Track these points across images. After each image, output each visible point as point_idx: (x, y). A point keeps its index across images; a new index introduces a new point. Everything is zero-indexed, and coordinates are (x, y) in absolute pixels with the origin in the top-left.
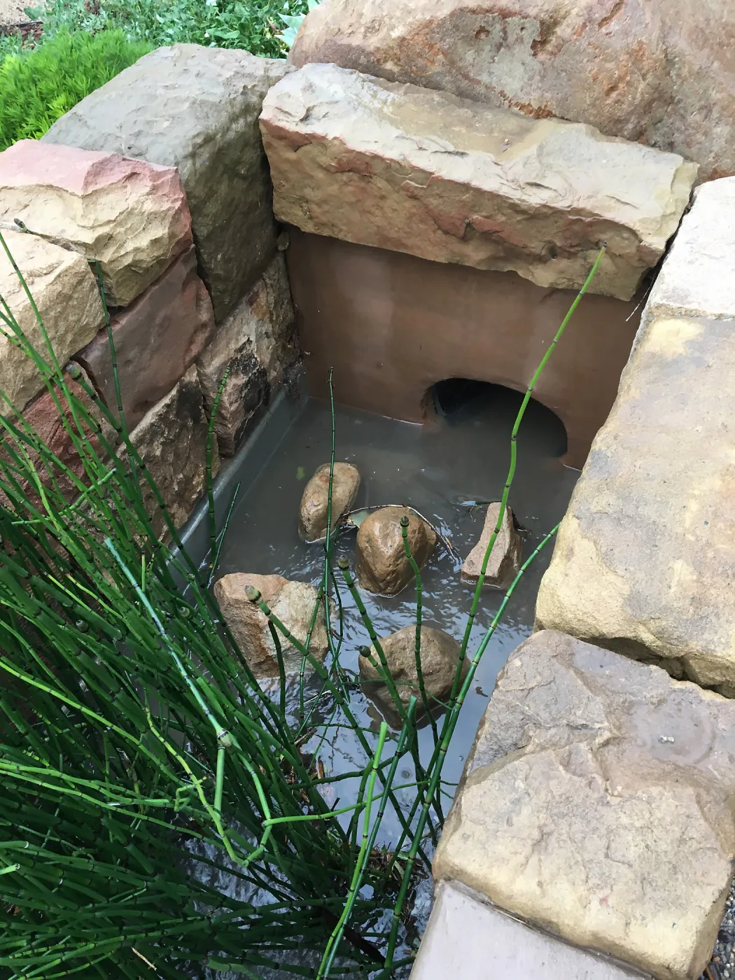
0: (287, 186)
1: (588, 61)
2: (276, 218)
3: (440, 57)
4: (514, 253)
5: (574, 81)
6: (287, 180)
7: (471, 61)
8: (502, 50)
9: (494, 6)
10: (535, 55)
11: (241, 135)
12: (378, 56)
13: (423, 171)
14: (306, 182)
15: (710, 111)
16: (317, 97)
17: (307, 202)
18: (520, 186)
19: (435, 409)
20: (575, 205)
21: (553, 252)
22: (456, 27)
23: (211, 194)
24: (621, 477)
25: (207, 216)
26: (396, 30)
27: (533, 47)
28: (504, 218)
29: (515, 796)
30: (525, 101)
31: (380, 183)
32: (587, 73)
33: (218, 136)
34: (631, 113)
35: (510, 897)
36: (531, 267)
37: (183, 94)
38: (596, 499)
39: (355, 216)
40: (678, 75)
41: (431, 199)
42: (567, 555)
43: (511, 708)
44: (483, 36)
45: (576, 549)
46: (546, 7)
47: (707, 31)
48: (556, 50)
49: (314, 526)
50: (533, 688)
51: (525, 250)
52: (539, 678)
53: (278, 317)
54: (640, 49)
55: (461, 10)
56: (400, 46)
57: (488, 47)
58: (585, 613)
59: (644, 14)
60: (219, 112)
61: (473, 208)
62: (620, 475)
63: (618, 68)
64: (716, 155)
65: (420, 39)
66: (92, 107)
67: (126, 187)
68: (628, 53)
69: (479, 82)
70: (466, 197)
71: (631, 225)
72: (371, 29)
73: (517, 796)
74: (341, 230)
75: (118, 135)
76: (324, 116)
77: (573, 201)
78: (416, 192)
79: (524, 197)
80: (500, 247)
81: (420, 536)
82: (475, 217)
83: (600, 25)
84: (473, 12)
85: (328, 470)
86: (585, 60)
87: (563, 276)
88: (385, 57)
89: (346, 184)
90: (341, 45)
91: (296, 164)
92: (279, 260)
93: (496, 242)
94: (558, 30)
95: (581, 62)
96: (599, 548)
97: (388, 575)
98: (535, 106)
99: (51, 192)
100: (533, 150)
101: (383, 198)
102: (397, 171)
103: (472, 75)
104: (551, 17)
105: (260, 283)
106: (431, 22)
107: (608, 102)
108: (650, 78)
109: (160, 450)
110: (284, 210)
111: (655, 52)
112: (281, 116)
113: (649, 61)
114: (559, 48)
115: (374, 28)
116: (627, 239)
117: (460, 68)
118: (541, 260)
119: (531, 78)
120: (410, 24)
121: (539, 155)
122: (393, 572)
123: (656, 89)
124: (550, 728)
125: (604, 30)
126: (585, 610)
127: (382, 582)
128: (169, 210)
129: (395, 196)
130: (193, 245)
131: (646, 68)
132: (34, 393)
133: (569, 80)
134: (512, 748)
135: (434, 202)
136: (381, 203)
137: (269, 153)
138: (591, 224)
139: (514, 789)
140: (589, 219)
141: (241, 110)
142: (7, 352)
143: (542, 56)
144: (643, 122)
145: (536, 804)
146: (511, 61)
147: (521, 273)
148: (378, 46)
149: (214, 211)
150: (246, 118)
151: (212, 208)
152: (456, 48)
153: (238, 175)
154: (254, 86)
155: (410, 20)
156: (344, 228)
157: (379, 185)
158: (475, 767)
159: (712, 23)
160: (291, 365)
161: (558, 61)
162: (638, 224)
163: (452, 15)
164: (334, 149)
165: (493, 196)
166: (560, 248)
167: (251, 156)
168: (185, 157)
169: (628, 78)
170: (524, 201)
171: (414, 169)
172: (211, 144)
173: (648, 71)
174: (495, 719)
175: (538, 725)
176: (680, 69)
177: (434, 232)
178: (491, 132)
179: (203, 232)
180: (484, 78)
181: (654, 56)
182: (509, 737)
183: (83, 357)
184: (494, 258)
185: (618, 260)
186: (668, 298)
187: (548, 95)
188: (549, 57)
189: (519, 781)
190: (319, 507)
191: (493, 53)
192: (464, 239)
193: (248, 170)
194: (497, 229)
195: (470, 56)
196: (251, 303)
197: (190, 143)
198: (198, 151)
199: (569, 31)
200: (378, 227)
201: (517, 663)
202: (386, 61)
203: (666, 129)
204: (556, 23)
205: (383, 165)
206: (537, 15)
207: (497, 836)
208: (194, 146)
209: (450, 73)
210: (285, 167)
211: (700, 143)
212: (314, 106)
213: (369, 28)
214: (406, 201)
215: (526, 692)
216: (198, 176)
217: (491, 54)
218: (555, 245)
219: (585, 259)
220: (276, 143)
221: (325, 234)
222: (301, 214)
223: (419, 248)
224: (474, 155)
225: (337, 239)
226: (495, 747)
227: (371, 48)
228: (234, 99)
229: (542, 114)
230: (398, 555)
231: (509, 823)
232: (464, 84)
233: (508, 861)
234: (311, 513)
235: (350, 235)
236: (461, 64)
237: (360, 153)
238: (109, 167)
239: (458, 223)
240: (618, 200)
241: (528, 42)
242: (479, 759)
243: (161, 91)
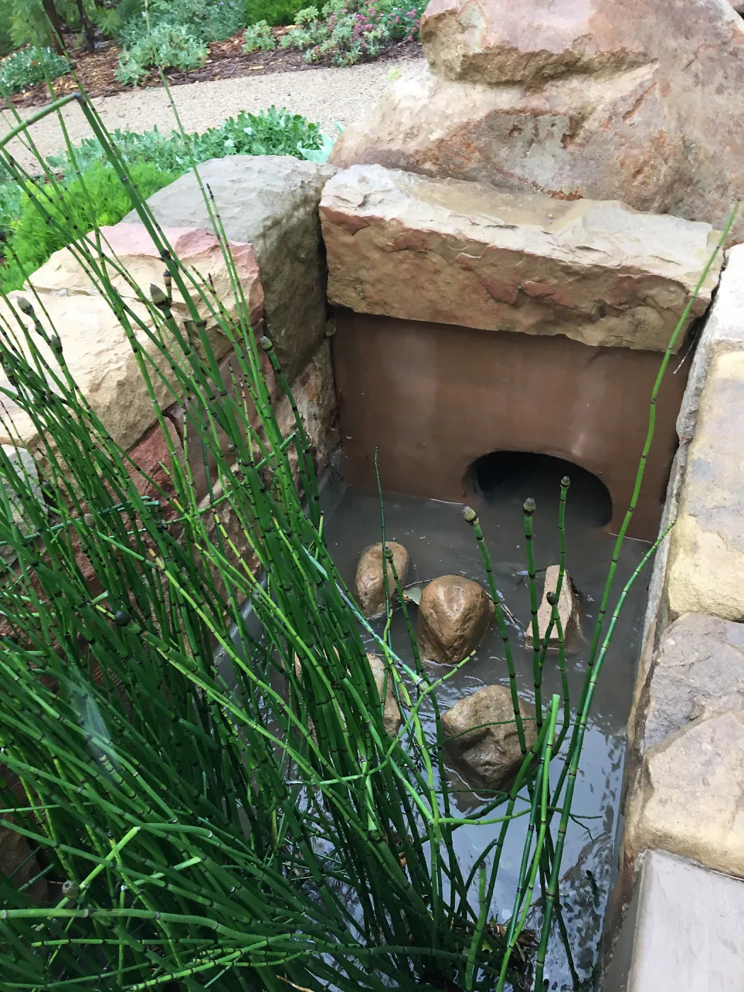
0: (343, 269)
1: (615, 149)
2: (329, 301)
3: (477, 154)
4: (565, 315)
5: (602, 167)
6: (342, 263)
7: (505, 156)
8: (534, 145)
9: (527, 106)
10: (565, 147)
11: (302, 222)
12: (417, 158)
13: (478, 243)
14: (362, 263)
15: (726, 189)
16: (372, 187)
17: (361, 282)
18: (571, 250)
19: (475, 489)
20: (624, 264)
21: (603, 311)
22: (491, 127)
23: (278, 272)
24: (727, 477)
25: (274, 292)
26: (434, 133)
27: (563, 141)
28: (555, 281)
29: (703, 758)
30: (556, 188)
31: (436, 258)
32: (615, 158)
33: (284, 221)
34: (656, 193)
35: (725, 854)
36: (580, 328)
37: (251, 185)
38: (710, 497)
39: (408, 293)
40: (696, 160)
41: (485, 269)
42: (691, 550)
43: (677, 683)
44: (516, 134)
45: (701, 543)
46: (574, 105)
47: (717, 122)
48: (584, 142)
49: (371, 600)
50: (693, 663)
51: (575, 311)
52: (696, 654)
53: (323, 400)
54: (661, 137)
55: (496, 112)
56: (439, 147)
57: (521, 144)
58: (725, 597)
59: (662, 107)
60: (283, 201)
61: (525, 274)
62: (725, 475)
63: (642, 154)
64: (735, 228)
65: (457, 140)
66: (164, 199)
67: (210, 257)
68: (651, 141)
69: (512, 175)
70: (519, 264)
71: (678, 279)
72: (410, 135)
73: (707, 759)
74: (394, 308)
75: (192, 220)
76: (380, 203)
77: (621, 261)
78: (471, 263)
79: (577, 260)
80: (551, 311)
81: (484, 600)
82: (528, 282)
83: (624, 118)
84: (508, 113)
85: (379, 548)
86: (612, 148)
87: (612, 333)
88: (424, 158)
89: (401, 262)
90: (381, 151)
91: (353, 247)
92: (326, 344)
93: (548, 306)
94: (586, 125)
95: (609, 150)
96: (724, 537)
97: (456, 640)
98: (566, 192)
99: (142, 261)
100: (579, 221)
101: (437, 272)
102: (452, 244)
103: (505, 169)
104: (579, 113)
105: (311, 365)
106: (468, 124)
107: (635, 184)
108: (671, 162)
109: (228, 517)
110: (338, 293)
111: (673, 140)
112: (340, 203)
113: (670, 147)
114: (587, 140)
115: (413, 133)
116: (673, 292)
117: (494, 163)
118: (590, 319)
119: (561, 168)
120: (448, 128)
121: (585, 225)
122: (461, 637)
123: (677, 171)
124: (720, 697)
125: (628, 122)
126: (724, 594)
127: (448, 649)
128: (249, 279)
129: (450, 270)
130: (262, 320)
131: (668, 153)
132: (132, 442)
133: (598, 167)
134: (684, 721)
135: (487, 271)
136: (436, 278)
137: (326, 238)
138: (639, 281)
139: (701, 752)
140: (638, 276)
141: (301, 200)
142: (115, 395)
143: (571, 148)
144: (667, 201)
145: (728, 763)
146: (543, 155)
147: (569, 335)
148: (418, 148)
149: (280, 289)
150: (305, 207)
151: (278, 286)
152: (491, 145)
153: (298, 259)
154: (310, 182)
155: (448, 123)
156: (396, 305)
157: (434, 260)
158: (647, 745)
159: (721, 115)
160: (333, 450)
161: (587, 151)
162: (684, 277)
163: (488, 116)
164: (391, 229)
165: (546, 260)
166: (610, 306)
167: (310, 242)
168: (258, 237)
169: (652, 162)
170: (576, 262)
171: (469, 241)
172: (278, 227)
173: (669, 156)
174: (661, 695)
175: (707, 695)
176: (696, 153)
177: (486, 301)
178: (534, 210)
179: (271, 307)
180: (518, 171)
181: (673, 143)
182: (679, 711)
183: (172, 413)
184: (544, 323)
185: (666, 314)
186: (727, 335)
187: (578, 182)
188: (578, 148)
189: (705, 744)
190: (376, 581)
191: (526, 148)
192: (515, 306)
193: (307, 255)
194: (549, 292)
195: (504, 152)
196: (304, 383)
197: (261, 224)
198: (267, 232)
199: (596, 124)
200: (430, 301)
201: (671, 642)
202: (424, 161)
203: (686, 207)
204: (583, 119)
205: (439, 240)
206: (566, 112)
207: (697, 797)
208: (265, 227)
209: (485, 168)
210: (341, 250)
211: (719, 218)
212: (370, 194)
213: (408, 134)
214: (459, 273)
215: (688, 666)
216: (268, 254)
217: (523, 150)
218: (605, 304)
219: (633, 316)
220: (334, 228)
221: (377, 313)
222: (354, 295)
223: (471, 318)
224: (522, 228)
225: (390, 317)
226: (666, 723)
227: (411, 151)
228: (294, 191)
229: (573, 197)
230: (465, 619)
231: (705, 783)
232: (499, 177)
233: (714, 818)
234: (368, 587)
235: (402, 311)
236: (494, 160)
237: (417, 231)
238: (195, 239)
239: (511, 289)
240: (662, 259)
241: (559, 136)
242: (651, 737)
243: (228, 184)
